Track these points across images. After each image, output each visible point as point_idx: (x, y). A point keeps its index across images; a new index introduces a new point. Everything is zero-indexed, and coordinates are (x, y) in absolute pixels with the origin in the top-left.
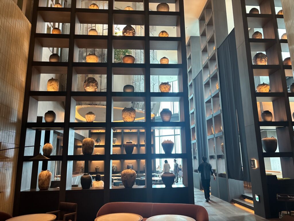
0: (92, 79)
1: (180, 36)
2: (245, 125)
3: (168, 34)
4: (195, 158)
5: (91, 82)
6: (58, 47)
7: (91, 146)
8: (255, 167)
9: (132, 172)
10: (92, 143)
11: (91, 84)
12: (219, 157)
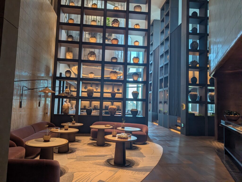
0: (93, 53)
1: (147, 28)
2: (181, 85)
3: (140, 26)
4: (150, 102)
5: (92, 54)
7: (92, 92)
8: (183, 108)
9: (115, 107)
10: (93, 90)
11: (93, 56)
12: (165, 102)
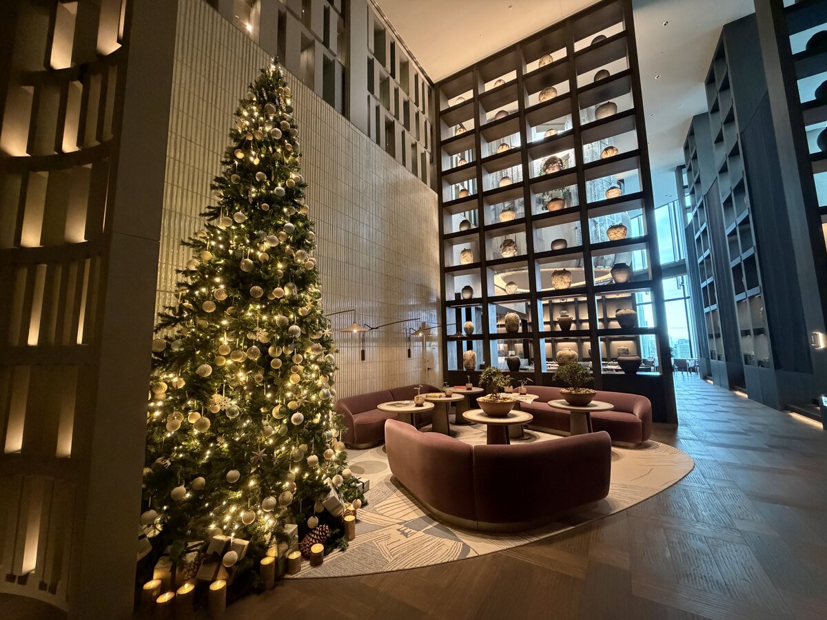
0: (510, 241)
3: (617, 150)
6: (470, 210)
7: (516, 323)
8: (818, 346)
10: (516, 319)
11: (509, 247)
